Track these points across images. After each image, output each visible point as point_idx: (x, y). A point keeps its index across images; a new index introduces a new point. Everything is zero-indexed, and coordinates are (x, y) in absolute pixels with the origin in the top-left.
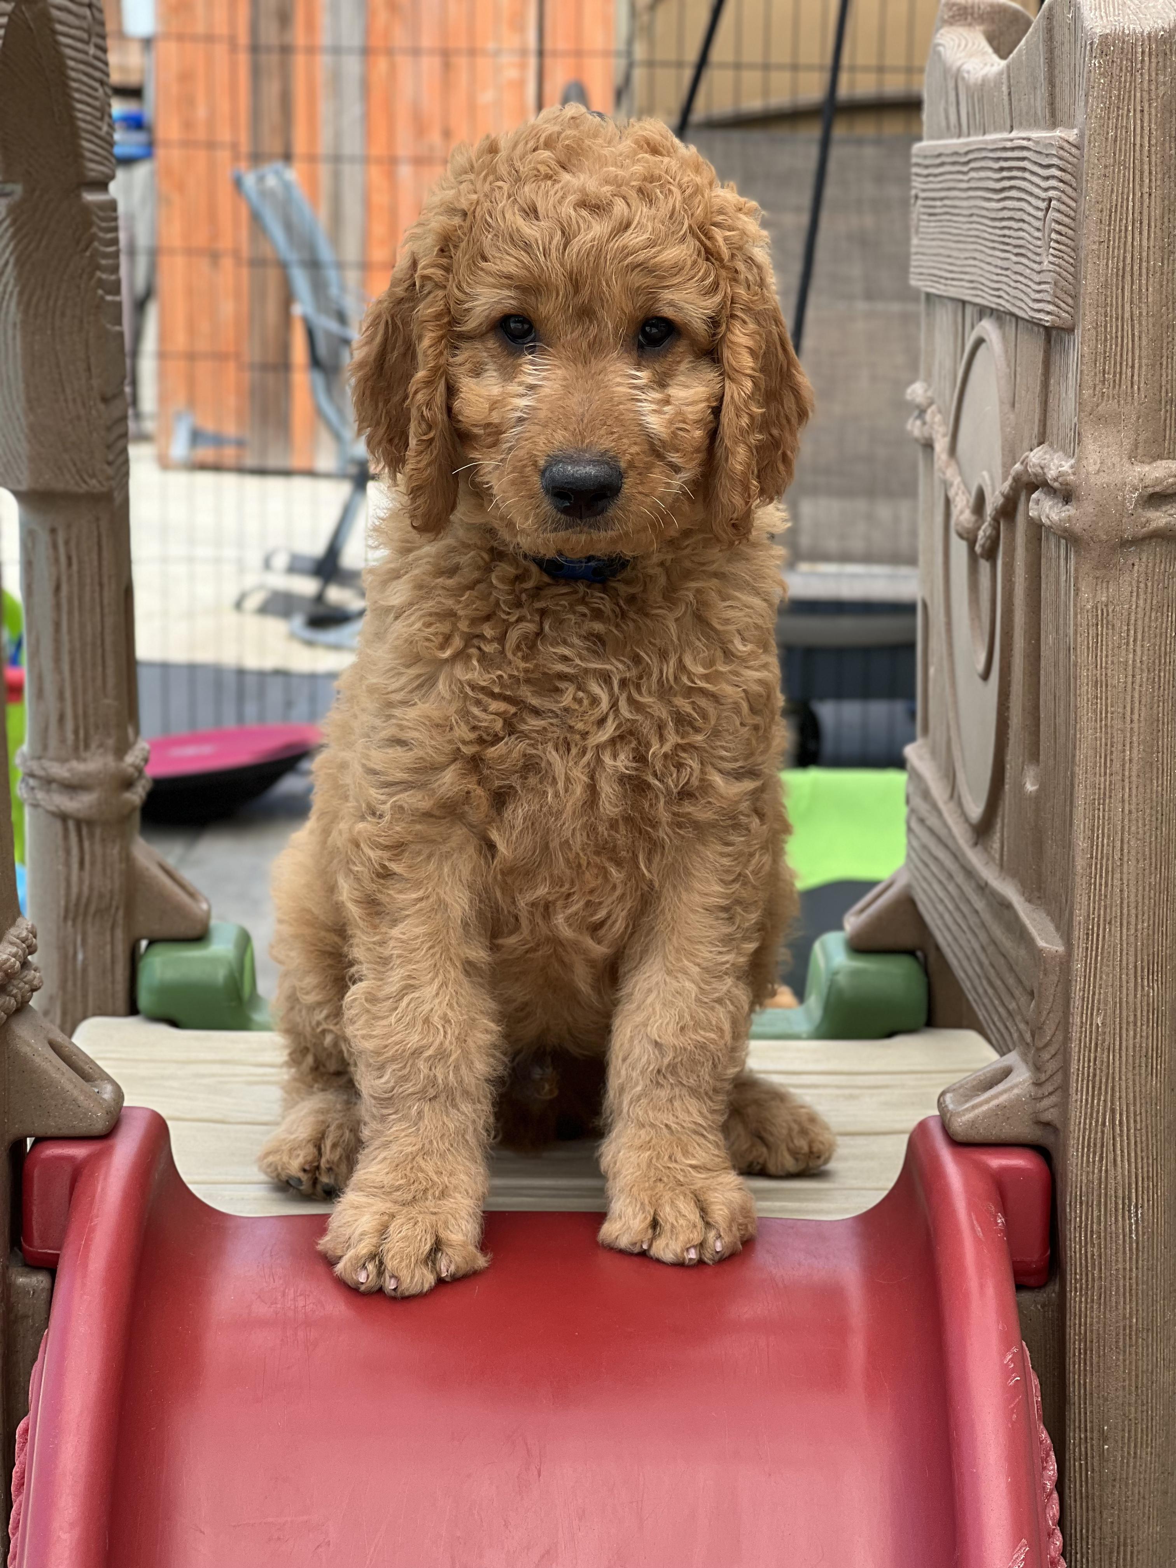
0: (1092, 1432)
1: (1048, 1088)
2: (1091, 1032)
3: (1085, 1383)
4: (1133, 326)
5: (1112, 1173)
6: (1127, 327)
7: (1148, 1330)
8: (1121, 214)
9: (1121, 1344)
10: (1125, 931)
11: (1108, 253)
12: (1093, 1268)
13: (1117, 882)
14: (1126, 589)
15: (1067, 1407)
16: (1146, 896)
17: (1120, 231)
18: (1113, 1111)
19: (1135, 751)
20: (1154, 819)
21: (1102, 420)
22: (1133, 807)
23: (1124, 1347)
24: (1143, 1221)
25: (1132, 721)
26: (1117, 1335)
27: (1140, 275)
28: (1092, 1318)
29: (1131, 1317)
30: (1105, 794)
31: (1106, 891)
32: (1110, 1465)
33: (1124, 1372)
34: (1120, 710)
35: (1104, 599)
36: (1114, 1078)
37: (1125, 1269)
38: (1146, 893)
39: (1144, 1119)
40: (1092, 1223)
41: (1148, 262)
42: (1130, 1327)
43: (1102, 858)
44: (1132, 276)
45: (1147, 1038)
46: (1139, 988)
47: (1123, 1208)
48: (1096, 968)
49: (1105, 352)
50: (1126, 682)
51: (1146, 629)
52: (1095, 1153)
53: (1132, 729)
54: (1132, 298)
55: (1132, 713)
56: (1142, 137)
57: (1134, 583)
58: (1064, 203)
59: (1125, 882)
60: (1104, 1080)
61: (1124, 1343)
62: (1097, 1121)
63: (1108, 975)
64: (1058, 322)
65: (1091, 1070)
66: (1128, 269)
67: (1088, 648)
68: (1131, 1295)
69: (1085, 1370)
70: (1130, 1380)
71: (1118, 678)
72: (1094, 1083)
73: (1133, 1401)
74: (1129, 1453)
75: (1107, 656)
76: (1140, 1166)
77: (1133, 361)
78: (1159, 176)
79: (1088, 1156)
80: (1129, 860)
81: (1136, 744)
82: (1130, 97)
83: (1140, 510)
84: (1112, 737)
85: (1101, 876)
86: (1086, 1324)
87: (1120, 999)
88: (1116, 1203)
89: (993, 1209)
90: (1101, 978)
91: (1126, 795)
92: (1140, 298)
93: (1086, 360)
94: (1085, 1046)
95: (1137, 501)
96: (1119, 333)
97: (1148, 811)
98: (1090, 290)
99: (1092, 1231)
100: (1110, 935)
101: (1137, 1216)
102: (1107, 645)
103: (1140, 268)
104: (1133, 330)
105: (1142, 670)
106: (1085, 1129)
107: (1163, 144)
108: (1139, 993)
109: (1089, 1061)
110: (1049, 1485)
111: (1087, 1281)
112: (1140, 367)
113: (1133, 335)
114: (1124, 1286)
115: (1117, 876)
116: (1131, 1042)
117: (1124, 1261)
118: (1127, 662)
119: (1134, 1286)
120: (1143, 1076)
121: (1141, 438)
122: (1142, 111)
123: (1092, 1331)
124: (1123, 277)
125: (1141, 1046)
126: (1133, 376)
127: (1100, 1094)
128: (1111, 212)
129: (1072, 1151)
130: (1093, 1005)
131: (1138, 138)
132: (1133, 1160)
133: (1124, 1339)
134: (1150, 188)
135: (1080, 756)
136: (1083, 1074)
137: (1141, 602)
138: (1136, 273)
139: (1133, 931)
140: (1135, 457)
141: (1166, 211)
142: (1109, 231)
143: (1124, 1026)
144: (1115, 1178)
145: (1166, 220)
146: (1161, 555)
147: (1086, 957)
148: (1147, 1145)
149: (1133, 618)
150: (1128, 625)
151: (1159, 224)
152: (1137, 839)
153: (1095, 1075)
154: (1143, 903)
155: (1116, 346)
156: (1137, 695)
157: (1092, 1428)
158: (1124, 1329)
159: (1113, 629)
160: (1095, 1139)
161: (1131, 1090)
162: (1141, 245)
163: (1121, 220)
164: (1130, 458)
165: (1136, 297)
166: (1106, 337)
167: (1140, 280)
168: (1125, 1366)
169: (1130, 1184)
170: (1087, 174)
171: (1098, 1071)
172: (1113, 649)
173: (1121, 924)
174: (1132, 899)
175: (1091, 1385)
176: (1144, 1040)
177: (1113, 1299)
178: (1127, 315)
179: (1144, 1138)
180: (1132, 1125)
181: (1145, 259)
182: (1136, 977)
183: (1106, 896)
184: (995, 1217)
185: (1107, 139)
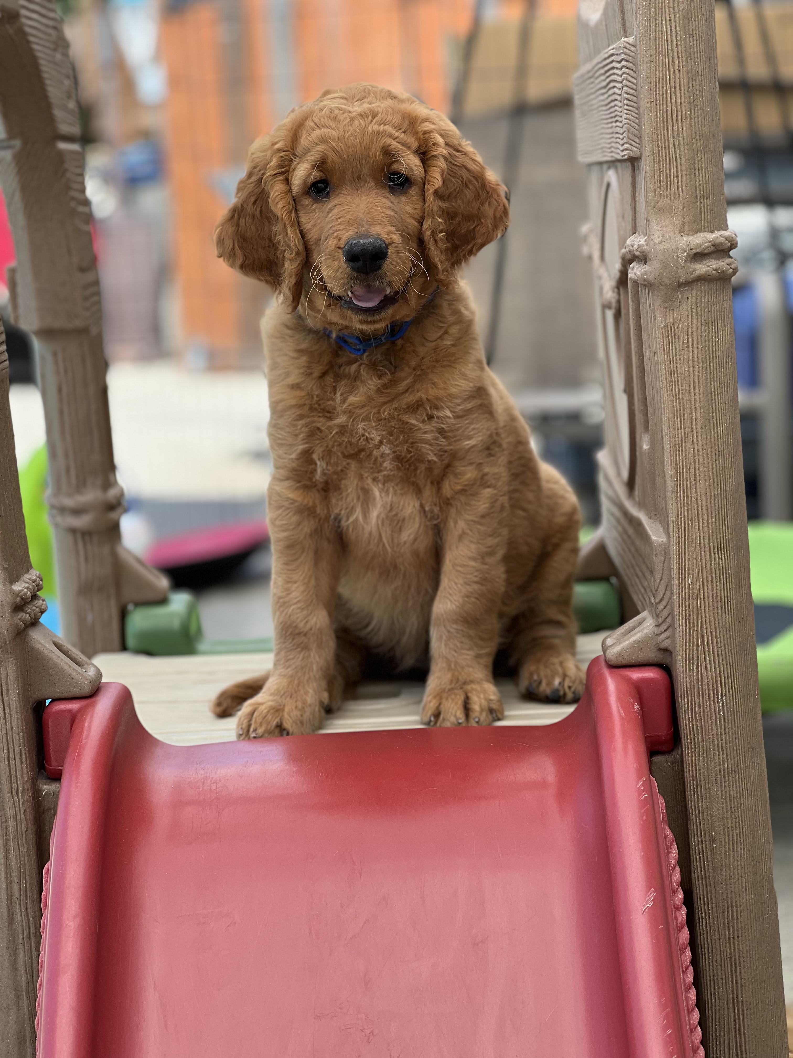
0: (705, 837)
1: (664, 627)
2: (685, 588)
3: (698, 806)
4: (675, 152)
5: (705, 675)
6: (672, 153)
7: (735, 772)
8: (663, 84)
9: (719, 780)
10: (701, 524)
11: (656, 108)
12: (698, 735)
13: (694, 495)
14: (685, 314)
15: (689, 822)
16: (713, 502)
17: (663, 94)
18: (703, 637)
19: (698, 413)
20: (714, 453)
21: (661, 211)
22: (700, 447)
23: (721, 783)
24: (726, 704)
25: (695, 395)
26: (716, 775)
27: (677, 120)
28: (699, 766)
29: (724, 764)
30: (682, 440)
31: (687, 501)
32: (718, 857)
33: (722, 798)
34: (687, 388)
35: (671, 320)
36: (701, 616)
37: (717, 734)
38: (713, 500)
39: (722, 640)
40: (695, 707)
41: (682, 112)
42: (724, 770)
43: (683, 480)
44: (672, 121)
45: (721, 590)
46: (713, 559)
47: (714, 696)
48: (685, 549)
49: (660, 169)
50: (689, 371)
51: (699, 337)
52: (693, 664)
53: (695, 399)
54: (673, 134)
55: (694, 389)
56: (671, 36)
57: (689, 310)
58: (629, 81)
59: (699, 494)
60: (695, 618)
61: (721, 780)
62: (693, 644)
63: (692, 553)
64: (632, 154)
65: (687, 612)
66: (670, 117)
67: (664, 351)
68: (722, 750)
69: (698, 798)
70: (726, 803)
71: (684, 369)
72: (689, 620)
73: (729, 816)
74: (729, 848)
75: (676, 355)
76: (722, 670)
77: (677, 173)
78: (684, 59)
79: (689, 665)
80: (700, 480)
81: (698, 409)
82: (662, 12)
83: (689, 264)
84: (683, 405)
85: (684, 491)
86: (696, 770)
87: (702, 567)
88: (709, 694)
89: (632, 700)
90: (689, 554)
91: (695, 440)
92: (678, 134)
93: (648, 175)
94: (682, 597)
95: (686, 258)
96: (668, 157)
97: (709, 449)
98: (647, 131)
99: (695, 712)
100: (692, 528)
101: (722, 701)
102: (676, 349)
103: (677, 116)
104: (675, 154)
105: (698, 363)
106: (686, 649)
107: (685, 39)
108: (713, 562)
109: (686, 607)
110: (673, 862)
111: (695, 743)
112: (682, 176)
113: (676, 157)
114: (718, 745)
115: (694, 490)
116: (711, 593)
117: (717, 729)
118: (689, 358)
119: (724, 745)
120: (720, 614)
121: (686, 221)
122: (670, 20)
123: (700, 774)
124: (667, 121)
125: (717, 596)
126: (678, 182)
127: (693, 626)
128: (656, 83)
129: (679, 663)
130: (685, 572)
131: (669, 37)
132: (717, 666)
133: (721, 778)
134: (679, 66)
135: (665, 419)
136: (682, 615)
137: (695, 321)
138: (675, 119)
139: (706, 524)
140: (683, 232)
141: (691, 80)
142: (656, 95)
143: (705, 583)
144: (707, 678)
145: (691, 85)
146: (705, 292)
147: (679, 542)
148: (726, 657)
149: (690, 331)
150: (688, 335)
151: (686, 88)
152: (704, 467)
153: (690, 615)
154: (711, 507)
155: (666, 165)
156: (696, 378)
157: (705, 834)
158: (720, 772)
159: (678, 338)
160: (693, 655)
161: (713, 623)
162: (676, 102)
163: (663, 87)
164: (680, 232)
165: (676, 133)
166: (659, 160)
167: (677, 124)
168: (722, 794)
169: (716, 681)
170: (640, 61)
171: (691, 613)
172: (679, 351)
173: (698, 520)
174: (704, 504)
175: (702, 808)
176: (719, 591)
177: (712, 753)
178: (671, 145)
179: (723, 653)
180: (715, 645)
181: (679, 110)
182: (710, 553)
183: (687, 504)
184: (633, 705)
185: (650, 39)
